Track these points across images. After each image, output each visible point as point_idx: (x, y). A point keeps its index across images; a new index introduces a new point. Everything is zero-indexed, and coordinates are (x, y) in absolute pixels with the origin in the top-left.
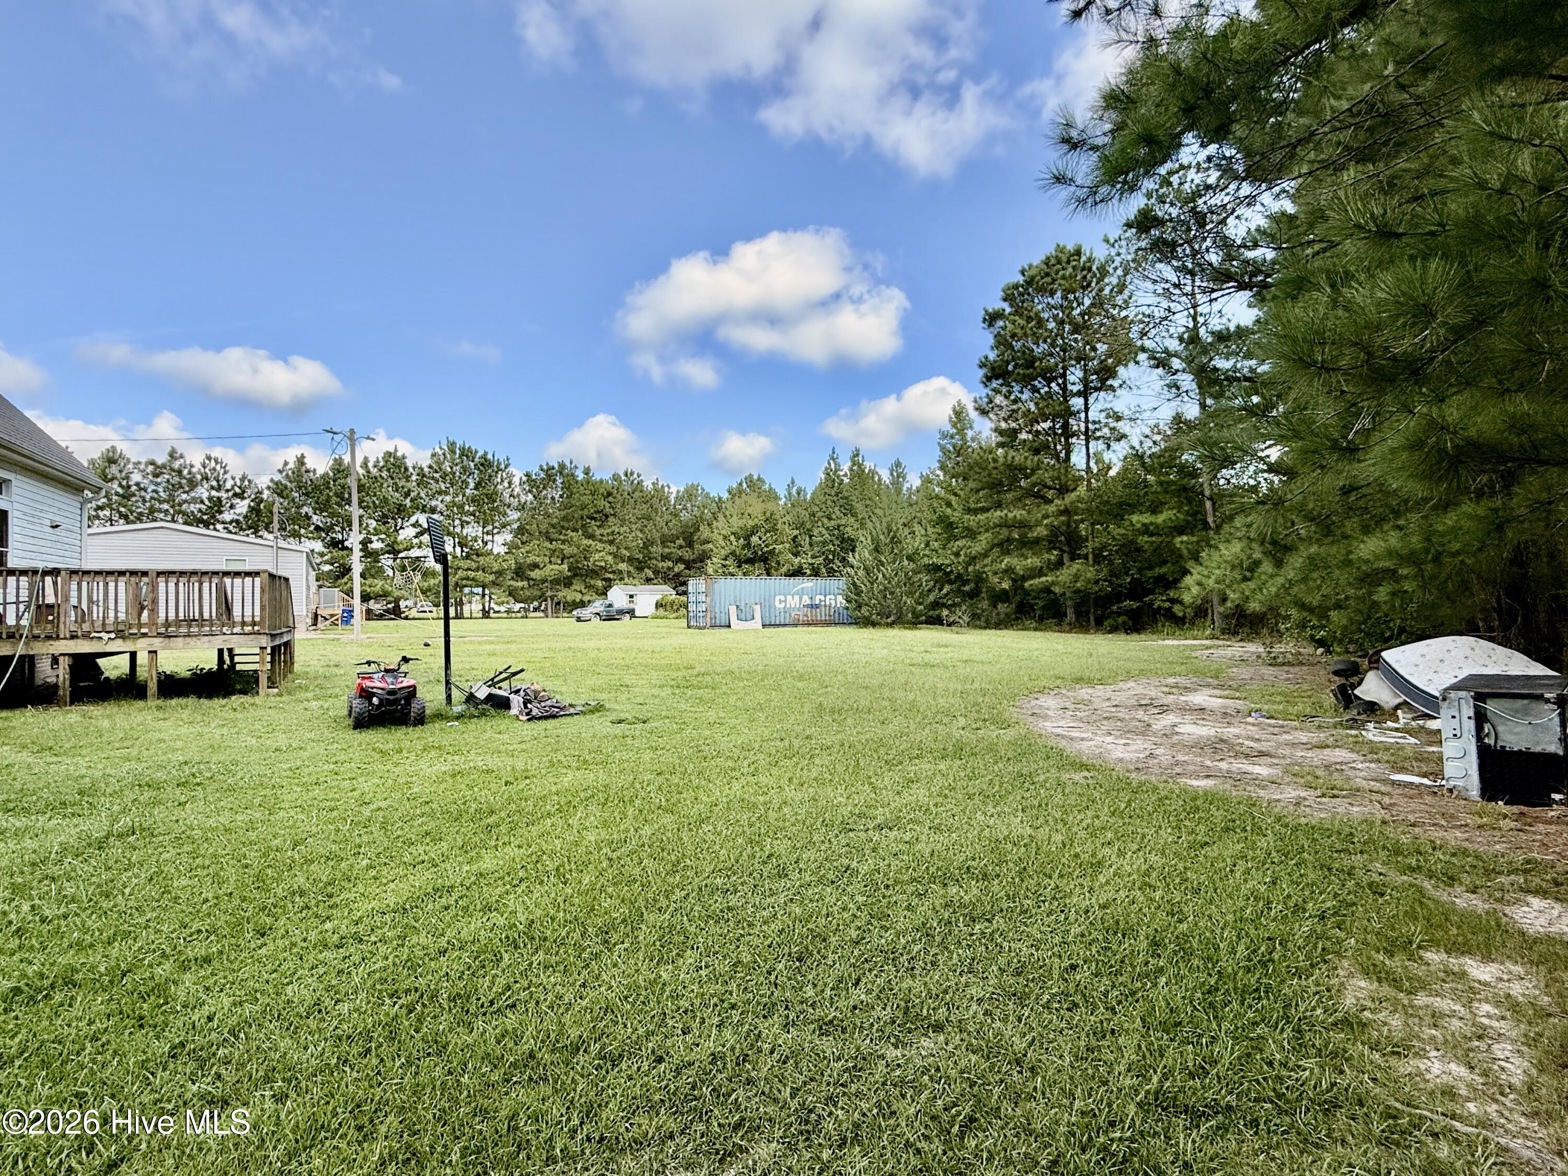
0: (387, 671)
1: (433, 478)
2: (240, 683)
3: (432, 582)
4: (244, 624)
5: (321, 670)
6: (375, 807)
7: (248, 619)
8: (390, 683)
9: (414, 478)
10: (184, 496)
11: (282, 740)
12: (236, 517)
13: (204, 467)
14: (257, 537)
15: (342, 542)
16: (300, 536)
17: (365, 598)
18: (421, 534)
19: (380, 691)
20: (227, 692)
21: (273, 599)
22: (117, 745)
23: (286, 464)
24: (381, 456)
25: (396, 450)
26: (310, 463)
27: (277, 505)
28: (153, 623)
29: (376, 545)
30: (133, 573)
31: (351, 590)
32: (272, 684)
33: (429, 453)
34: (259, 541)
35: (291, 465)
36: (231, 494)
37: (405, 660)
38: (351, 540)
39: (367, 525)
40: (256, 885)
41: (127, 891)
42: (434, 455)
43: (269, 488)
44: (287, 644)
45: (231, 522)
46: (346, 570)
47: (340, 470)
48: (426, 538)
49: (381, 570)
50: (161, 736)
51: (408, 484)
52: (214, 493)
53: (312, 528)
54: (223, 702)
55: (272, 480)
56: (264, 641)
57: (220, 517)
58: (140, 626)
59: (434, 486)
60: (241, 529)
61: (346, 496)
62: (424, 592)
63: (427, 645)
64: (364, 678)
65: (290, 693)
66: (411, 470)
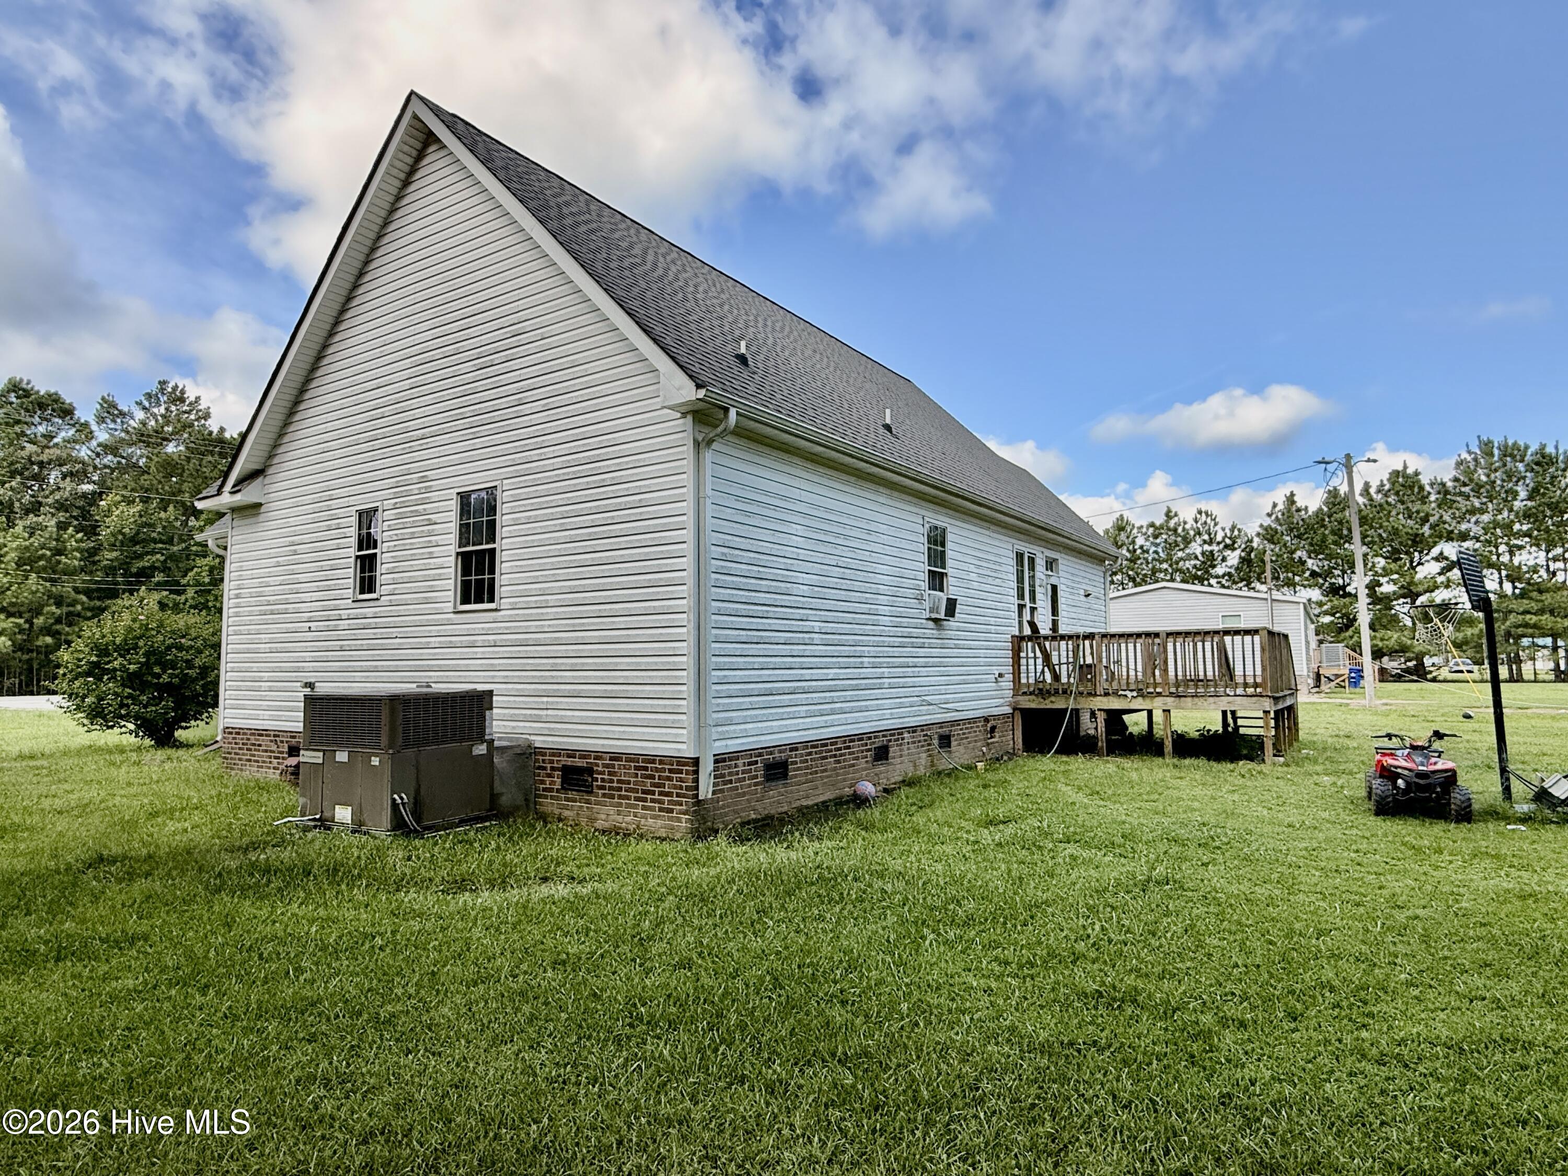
0: (1414, 748)
1: (1461, 494)
2: (1245, 748)
3: (1469, 632)
4: (1246, 685)
5: (1330, 740)
6: (1410, 913)
7: (1250, 680)
8: (1419, 764)
9: (1433, 498)
10: (1180, 554)
11: (1294, 817)
12: (1228, 570)
13: (1196, 522)
14: (1250, 589)
15: (1343, 587)
16: (1294, 585)
17: (1377, 654)
18: (1449, 568)
19: (1406, 772)
20: (1234, 757)
21: (1273, 658)
22: (1145, 797)
23: (1275, 505)
24: (1385, 477)
25: (1405, 467)
26: (1300, 502)
27: (1269, 552)
28: (1166, 683)
29: (1387, 588)
30: (1148, 635)
31: (1359, 645)
32: (1278, 753)
33: (1452, 462)
34: (1252, 594)
35: (1281, 507)
36: (1221, 546)
37: (1438, 735)
38: (1354, 585)
39: (1374, 566)
40: (1282, 965)
41: (1169, 935)
42: (1459, 463)
43: (1258, 535)
44: (1291, 709)
45: (1223, 576)
46: (1350, 621)
47: (1336, 501)
48: (1455, 574)
49: (1395, 619)
50: (1179, 794)
51: (1425, 507)
52: (1206, 547)
53: (1307, 574)
54: (1230, 766)
55: (1261, 526)
56: (1267, 704)
57: (1212, 571)
58: (1156, 685)
59: (1463, 504)
60: (1235, 583)
61: (1345, 532)
62: (1458, 645)
63: (1467, 716)
64: (1384, 755)
65: (1297, 765)
66: (1428, 488)
